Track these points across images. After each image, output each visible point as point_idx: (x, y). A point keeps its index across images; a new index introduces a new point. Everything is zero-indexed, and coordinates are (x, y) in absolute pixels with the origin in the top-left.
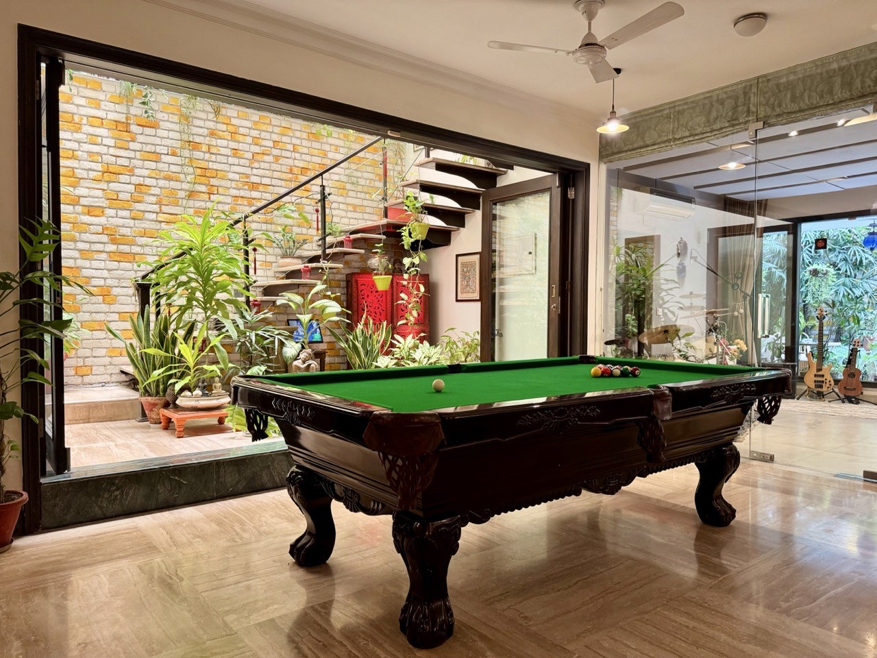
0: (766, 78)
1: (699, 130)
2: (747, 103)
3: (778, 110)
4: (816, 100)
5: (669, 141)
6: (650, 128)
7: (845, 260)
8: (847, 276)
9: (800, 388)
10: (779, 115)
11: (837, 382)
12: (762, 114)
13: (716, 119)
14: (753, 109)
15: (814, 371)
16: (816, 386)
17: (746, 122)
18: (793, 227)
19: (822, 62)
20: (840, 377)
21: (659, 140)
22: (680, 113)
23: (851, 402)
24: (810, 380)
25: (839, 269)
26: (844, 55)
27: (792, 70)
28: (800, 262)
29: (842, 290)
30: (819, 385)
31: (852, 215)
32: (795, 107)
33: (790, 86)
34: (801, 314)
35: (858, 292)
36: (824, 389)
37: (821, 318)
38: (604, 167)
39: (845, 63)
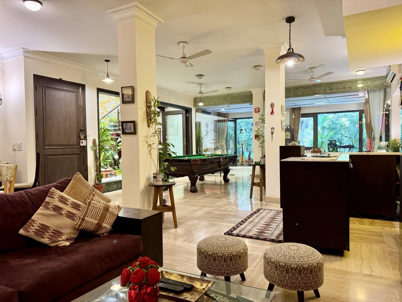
0: (231, 94)
1: (217, 103)
2: (227, 99)
3: (233, 102)
4: (240, 101)
5: (210, 105)
6: (206, 101)
7: (248, 128)
8: (249, 133)
9: (238, 163)
10: (233, 103)
11: (246, 161)
12: (230, 102)
13: (220, 101)
14: (228, 100)
15: (241, 159)
16: (242, 163)
17: (227, 103)
18: (235, 120)
19: (241, 93)
20: (247, 160)
21: (209, 104)
22: (213, 98)
23: (250, 166)
24: (240, 161)
25: (247, 131)
26: (244, 92)
27: (235, 94)
28: (237, 128)
29: (247, 136)
30: (242, 162)
31: (248, 118)
32: (236, 101)
33: (235, 97)
34: (238, 144)
35: (251, 138)
36: (244, 163)
37: (242, 145)
38: (194, 109)
39: (245, 94)
